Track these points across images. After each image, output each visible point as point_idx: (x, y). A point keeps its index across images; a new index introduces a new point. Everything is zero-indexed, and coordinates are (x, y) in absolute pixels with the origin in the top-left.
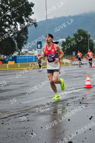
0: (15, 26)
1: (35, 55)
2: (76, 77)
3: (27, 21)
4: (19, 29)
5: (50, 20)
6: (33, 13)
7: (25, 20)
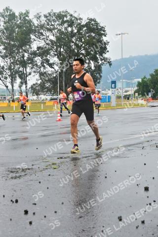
0: (89, 64)
1: (108, 95)
2: (152, 119)
3: (101, 60)
4: (93, 68)
5: (125, 58)
6: (108, 51)
7: (99, 59)
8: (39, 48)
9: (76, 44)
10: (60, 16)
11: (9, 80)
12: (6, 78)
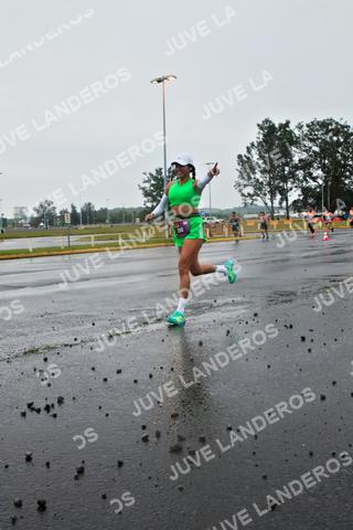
8: (300, 161)
9: (342, 155)
10: (324, 125)
11: (268, 196)
12: (265, 195)
